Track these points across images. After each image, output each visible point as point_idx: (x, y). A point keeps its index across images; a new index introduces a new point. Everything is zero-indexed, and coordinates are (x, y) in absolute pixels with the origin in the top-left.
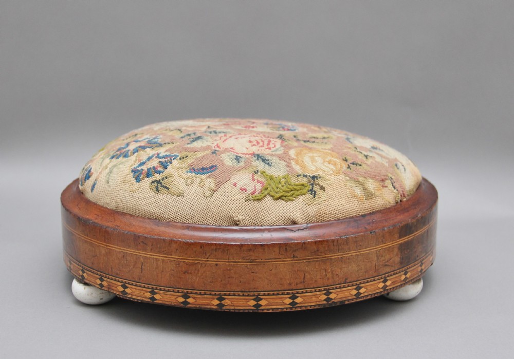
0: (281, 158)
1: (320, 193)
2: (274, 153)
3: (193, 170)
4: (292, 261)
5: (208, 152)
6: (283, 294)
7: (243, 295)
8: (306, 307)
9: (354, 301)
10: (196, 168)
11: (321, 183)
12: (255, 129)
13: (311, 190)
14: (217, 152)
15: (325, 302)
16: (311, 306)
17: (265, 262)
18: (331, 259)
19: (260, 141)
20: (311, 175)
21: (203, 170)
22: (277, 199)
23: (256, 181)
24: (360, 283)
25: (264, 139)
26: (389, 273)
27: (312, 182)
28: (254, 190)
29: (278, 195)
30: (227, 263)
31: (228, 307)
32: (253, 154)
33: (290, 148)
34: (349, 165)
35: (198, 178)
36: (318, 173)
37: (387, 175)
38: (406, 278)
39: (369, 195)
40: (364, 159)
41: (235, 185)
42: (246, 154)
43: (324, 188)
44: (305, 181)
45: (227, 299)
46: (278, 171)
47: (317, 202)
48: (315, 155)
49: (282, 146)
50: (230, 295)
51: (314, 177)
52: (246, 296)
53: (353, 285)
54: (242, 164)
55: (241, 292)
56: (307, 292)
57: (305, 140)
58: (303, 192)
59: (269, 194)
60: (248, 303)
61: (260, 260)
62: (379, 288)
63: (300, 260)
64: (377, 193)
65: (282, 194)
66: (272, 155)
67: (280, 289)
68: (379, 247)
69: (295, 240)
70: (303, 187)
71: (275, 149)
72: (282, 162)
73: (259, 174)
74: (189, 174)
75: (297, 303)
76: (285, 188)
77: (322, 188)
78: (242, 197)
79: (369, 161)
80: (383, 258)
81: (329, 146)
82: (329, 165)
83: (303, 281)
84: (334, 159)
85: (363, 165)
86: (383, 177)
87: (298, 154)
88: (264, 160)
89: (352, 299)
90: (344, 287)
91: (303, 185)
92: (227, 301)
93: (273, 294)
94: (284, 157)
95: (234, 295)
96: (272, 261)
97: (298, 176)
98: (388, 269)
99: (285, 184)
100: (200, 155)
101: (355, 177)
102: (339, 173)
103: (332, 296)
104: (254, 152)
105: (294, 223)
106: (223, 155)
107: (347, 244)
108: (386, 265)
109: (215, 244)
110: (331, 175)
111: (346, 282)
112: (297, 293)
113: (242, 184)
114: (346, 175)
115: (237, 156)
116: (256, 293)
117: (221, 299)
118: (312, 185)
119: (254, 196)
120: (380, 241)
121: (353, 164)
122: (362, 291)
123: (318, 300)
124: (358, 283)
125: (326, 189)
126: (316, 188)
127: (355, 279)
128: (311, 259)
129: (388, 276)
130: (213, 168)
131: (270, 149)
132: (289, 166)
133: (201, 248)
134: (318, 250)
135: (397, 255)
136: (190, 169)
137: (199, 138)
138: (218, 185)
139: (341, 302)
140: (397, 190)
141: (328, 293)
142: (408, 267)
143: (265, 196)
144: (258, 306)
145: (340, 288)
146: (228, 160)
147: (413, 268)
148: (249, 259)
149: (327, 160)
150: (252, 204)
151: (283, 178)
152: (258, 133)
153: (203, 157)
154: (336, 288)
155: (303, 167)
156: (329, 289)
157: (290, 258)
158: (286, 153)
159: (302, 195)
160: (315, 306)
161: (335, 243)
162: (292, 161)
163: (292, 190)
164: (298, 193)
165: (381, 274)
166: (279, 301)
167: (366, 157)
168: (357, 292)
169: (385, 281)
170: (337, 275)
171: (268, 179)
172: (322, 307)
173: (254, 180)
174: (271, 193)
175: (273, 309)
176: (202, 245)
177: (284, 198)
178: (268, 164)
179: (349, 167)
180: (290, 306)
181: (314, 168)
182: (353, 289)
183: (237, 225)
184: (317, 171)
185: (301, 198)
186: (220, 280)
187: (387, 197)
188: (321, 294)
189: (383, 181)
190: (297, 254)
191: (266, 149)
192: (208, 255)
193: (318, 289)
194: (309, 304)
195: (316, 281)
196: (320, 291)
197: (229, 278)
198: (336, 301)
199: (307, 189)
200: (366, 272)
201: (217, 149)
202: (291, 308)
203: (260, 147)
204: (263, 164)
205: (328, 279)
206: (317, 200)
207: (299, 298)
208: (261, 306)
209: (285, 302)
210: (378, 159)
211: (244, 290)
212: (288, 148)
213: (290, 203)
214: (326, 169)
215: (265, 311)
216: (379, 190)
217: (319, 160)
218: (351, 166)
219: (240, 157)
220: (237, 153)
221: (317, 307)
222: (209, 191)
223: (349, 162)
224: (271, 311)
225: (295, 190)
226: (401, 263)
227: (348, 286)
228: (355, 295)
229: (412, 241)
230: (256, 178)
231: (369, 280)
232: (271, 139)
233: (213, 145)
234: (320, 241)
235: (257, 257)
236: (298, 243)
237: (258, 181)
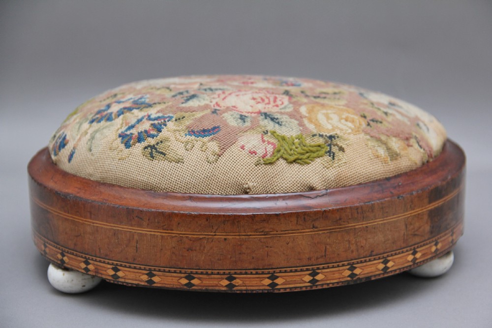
0: (291, 116)
1: (339, 154)
2: (283, 111)
3: (192, 132)
4: (311, 232)
5: (208, 111)
6: (302, 270)
7: (257, 273)
8: (328, 284)
9: (382, 276)
10: (196, 130)
11: (340, 144)
12: (254, 85)
13: (329, 152)
14: (218, 112)
15: (349, 279)
16: (333, 284)
17: (281, 234)
18: (355, 229)
19: (264, 98)
20: (328, 135)
21: (204, 132)
22: (291, 163)
23: (266, 142)
24: (388, 256)
25: (268, 95)
26: (418, 243)
27: (329, 143)
28: (265, 152)
29: (292, 158)
30: (238, 237)
31: (239, 288)
32: (260, 113)
33: (300, 105)
34: (368, 122)
35: (199, 142)
36: (335, 133)
37: (411, 134)
38: (437, 250)
39: (394, 156)
40: (384, 116)
41: (243, 147)
42: (251, 113)
43: (343, 149)
44: (321, 141)
45: (238, 278)
46: (290, 130)
47: (336, 165)
48: (329, 112)
49: (290, 103)
50: (241, 274)
51: (331, 137)
52: (259, 274)
53: (379, 258)
54: (248, 124)
55: (254, 269)
56: (328, 268)
57: (315, 95)
58: (320, 154)
59: (282, 157)
60: (262, 282)
61: (275, 233)
62: (409, 261)
63: (321, 230)
64: (402, 153)
65: (296, 157)
66: (281, 113)
67: (298, 265)
68: (408, 214)
69: (314, 208)
70: (319, 148)
71: (283, 106)
72: (293, 120)
73: (269, 134)
74: (188, 137)
75: (317, 281)
76: (299, 150)
77: (341, 149)
78: (252, 161)
79: (390, 119)
80: (412, 227)
81: (343, 102)
82: (346, 123)
83: (324, 254)
84: (352, 116)
85: (384, 123)
86: (407, 136)
87: (310, 111)
88: (273, 119)
89: (379, 275)
90: (370, 261)
91: (319, 146)
92: (237, 280)
93: (291, 271)
94: (295, 115)
95: (246, 273)
96: (288, 233)
97: (314, 136)
98: (417, 240)
99: (299, 145)
100: (199, 115)
101: (377, 135)
102: (359, 131)
103: (357, 271)
104: (260, 110)
105: (312, 189)
106: (225, 115)
107: (372, 211)
108: (415, 235)
109: (224, 215)
110: (349, 134)
111: (372, 255)
112: (318, 269)
113: (250, 146)
114: (366, 133)
115: (241, 116)
116: (271, 271)
117: (231, 278)
118: (330, 145)
119: (265, 159)
120: (409, 207)
121: (373, 120)
122: (390, 264)
123: (342, 276)
124: (385, 255)
125: (345, 150)
126: (335, 149)
127: (382, 251)
128: (333, 229)
129: (418, 247)
130: (215, 129)
131: (277, 106)
132: (301, 124)
133: (207, 220)
134: (340, 219)
135: (427, 223)
136: (189, 132)
137: (193, 96)
138: (223, 149)
139: (367, 278)
140: (424, 150)
141: (352, 268)
142: (439, 236)
143: (278, 159)
144: (273, 285)
145: (366, 261)
146: (231, 120)
147: (443, 238)
148: (262, 232)
149: (344, 116)
150: (263, 168)
151: (297, 138)
152: (261, 89)
153: (202, 117)
154: (361, 262)
155: (318, 125)
156: (353, 264)
157: (310, 229)
158: (296, 111)
159: (319, 157)
160: (338, 283)
161: (360, 211)
162: (304, 119)
163: (307, 152)
164: (315, 155)
165: (410, 244)
166: (297, 278)
167: (386, 113)
168: (384, 266)
169: (414, 253)
170: (362, 246)
171: (280, 139)
172: (346, 284)
173: (264, 141)
174: (285, 156)
175: (291, 288)
176: (208, 218)
177: (299, 161)
178: (278, 123)
179: (369, 125)
180: (309, 284)
181: (330, 127)
182: (379, 263)
183: (247, 193)
184: (333, 130)
185: (318, 160)
186: (229, 256)
187: (413, 157)
188: (345, 270)
189: (407, 139)
190: (317, 224)
191: (274, 106)
192: (215, 228)
193: (341, 264)
194: (332, 281)
195: (338, 254)
196: (343, 265)
197: (240, 254)
198: (361, 277)
199: (324, 150)
200: (393, 243)
201: (218, 108)
202: (311, 287)
203: (266, 104)
204: (272, 123)
205: (352, 252)
206: (336, 162)
207: (320, 275)
208: (277, 285)
209: (304, 279)
210: (399, 117)
211: (257, 268)
212: (297, 104)
213: (305, 167)
214: (344, 127)
215: (282, 291)
216: (404, 149)
217: (335, 118)
218: (371, 123)
219: (245, 116)
220: (241, 112)
221: (340, 284)
222: (213, 156)
223: (369, 118)
224: (288, 290)
225: (312, 152)
226: (431, 232)
227: (375, 259)
228: (383, 270)
229: (442, 206)
230: (265, 138)
231: (398, 252)
232: (277, 96)
233: (212, 104)
234: (342, 209)
235: (271, 228)
236: (318, 211)
237: (269, 143)
